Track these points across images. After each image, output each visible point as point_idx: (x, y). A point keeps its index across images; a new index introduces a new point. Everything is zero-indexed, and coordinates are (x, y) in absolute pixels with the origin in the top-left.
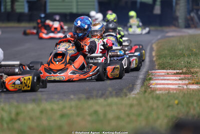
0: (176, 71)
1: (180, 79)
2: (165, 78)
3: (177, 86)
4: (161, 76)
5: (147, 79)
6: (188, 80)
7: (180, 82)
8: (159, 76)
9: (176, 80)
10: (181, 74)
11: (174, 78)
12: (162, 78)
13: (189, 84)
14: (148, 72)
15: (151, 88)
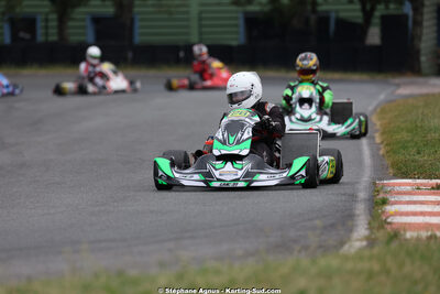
0: (434, 181)
4: (405, 193)
5: (377, 202)
8: (399, 194)
9: (438, 203)
14: (374, 184)
15: (390, 223)
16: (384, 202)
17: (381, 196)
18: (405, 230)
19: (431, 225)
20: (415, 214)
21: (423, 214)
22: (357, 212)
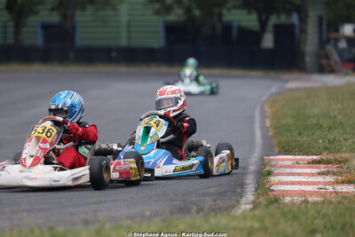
0: (311, 157)
1: (319, 174)
2: (295, 171)
3: (316, 187)
4: (287, 167)
5: (264, 173)
6: (334, 174)
7: (321, 179)
8: (282, 167)
9: (312, 175)
10: (319, 162)
11: (309, 171)
12: (288, 170)
13: (337, 182)
14: (262, 159)
15: (272, 190)
16: (269, 174)
17: (267, 169)
18: (283, 196)
19: (305, 192)
21: (299, 183)
22: (247, 182)
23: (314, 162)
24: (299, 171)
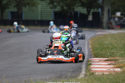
0: (105, 59)
1: (108, 64)
2: (99, 63)
3: (107, 69)
4: (96, 62)
5: (89, 64)
6: (113, 64)
7: (108, 66)
9: (106, 65)
10: (108, 60)
11: (104, 63)
12: (97, 63)
13: (114, 67)
14: (88, 59)
15: (92, 70)
16: (90, 64)
17: (90, 63)
18: (95, 72)
19: (103, 71)
20: (99, 68)
21: (101, 68)
22: (83, 67)
23: (106, 60)
24: (101, 63)
